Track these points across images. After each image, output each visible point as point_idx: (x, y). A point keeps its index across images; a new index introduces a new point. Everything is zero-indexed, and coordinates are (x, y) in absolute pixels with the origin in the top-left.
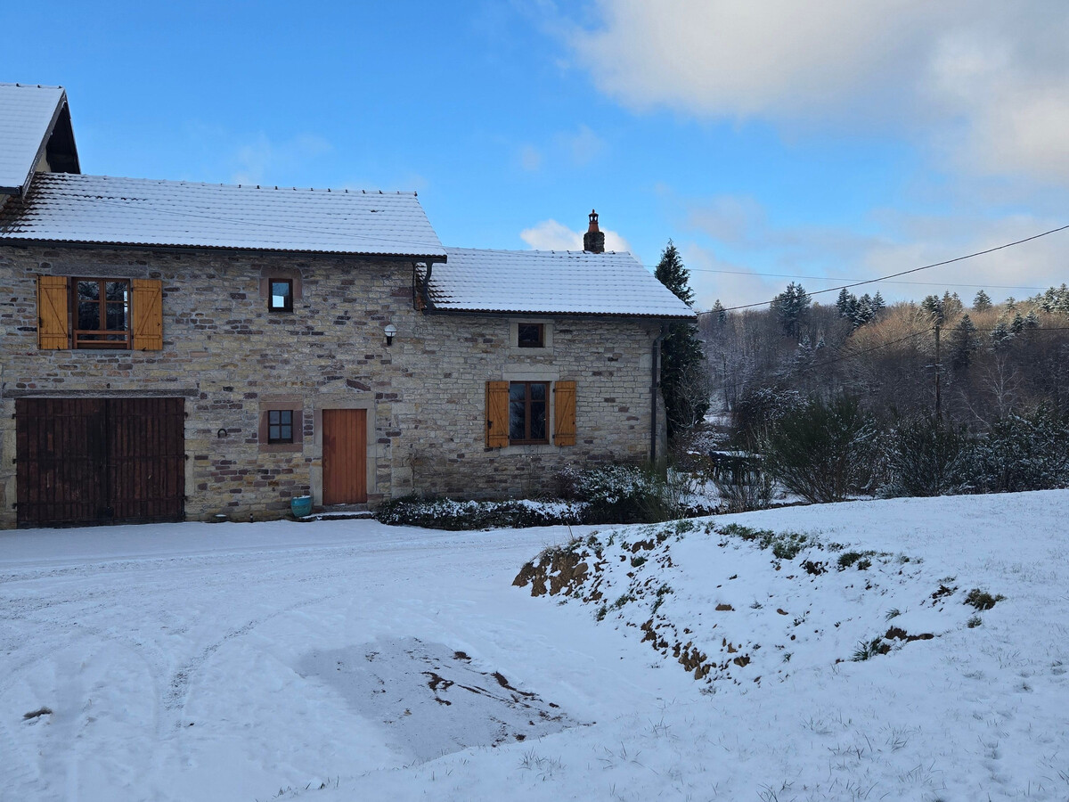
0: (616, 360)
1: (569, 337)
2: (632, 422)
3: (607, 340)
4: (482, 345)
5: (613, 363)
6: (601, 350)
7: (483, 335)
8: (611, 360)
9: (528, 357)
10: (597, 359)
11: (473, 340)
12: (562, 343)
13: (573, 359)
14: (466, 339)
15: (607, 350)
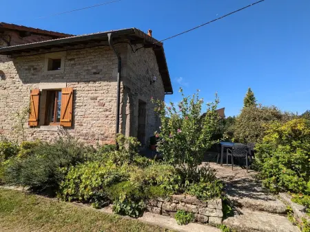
0: (99, 73)
1: (72, 62)
2: (108, 113)
3: (93, 61)
4: (32, 71)
5: (97, 75)
6: (90, 68)
7: (33, 66)
8: (95, 73)
9: (52, 76)
10: (88, 74)
11: (29, 69)
12: (69, 66)
13: (74, 75)
14: (26, 69)
15: (93, 68)
